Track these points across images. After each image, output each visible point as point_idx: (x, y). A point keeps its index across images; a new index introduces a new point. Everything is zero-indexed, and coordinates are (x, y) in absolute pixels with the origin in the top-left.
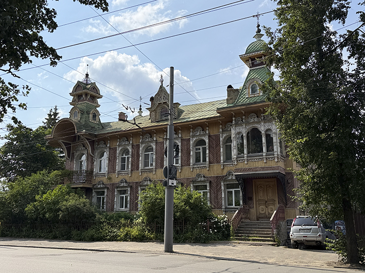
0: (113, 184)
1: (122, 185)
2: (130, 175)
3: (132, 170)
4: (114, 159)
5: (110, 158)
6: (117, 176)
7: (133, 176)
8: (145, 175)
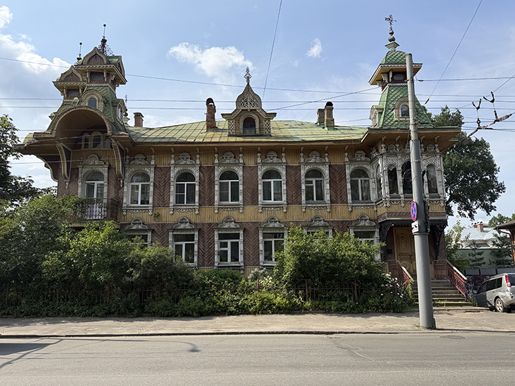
0: (163, 225)
1: (182, 226)
2: (197, 212)
3: (200, 205)
4: (164, 186)
5: (157, 184)
6: (171, 212)
7: (202, 214)
8: (225, 214)
